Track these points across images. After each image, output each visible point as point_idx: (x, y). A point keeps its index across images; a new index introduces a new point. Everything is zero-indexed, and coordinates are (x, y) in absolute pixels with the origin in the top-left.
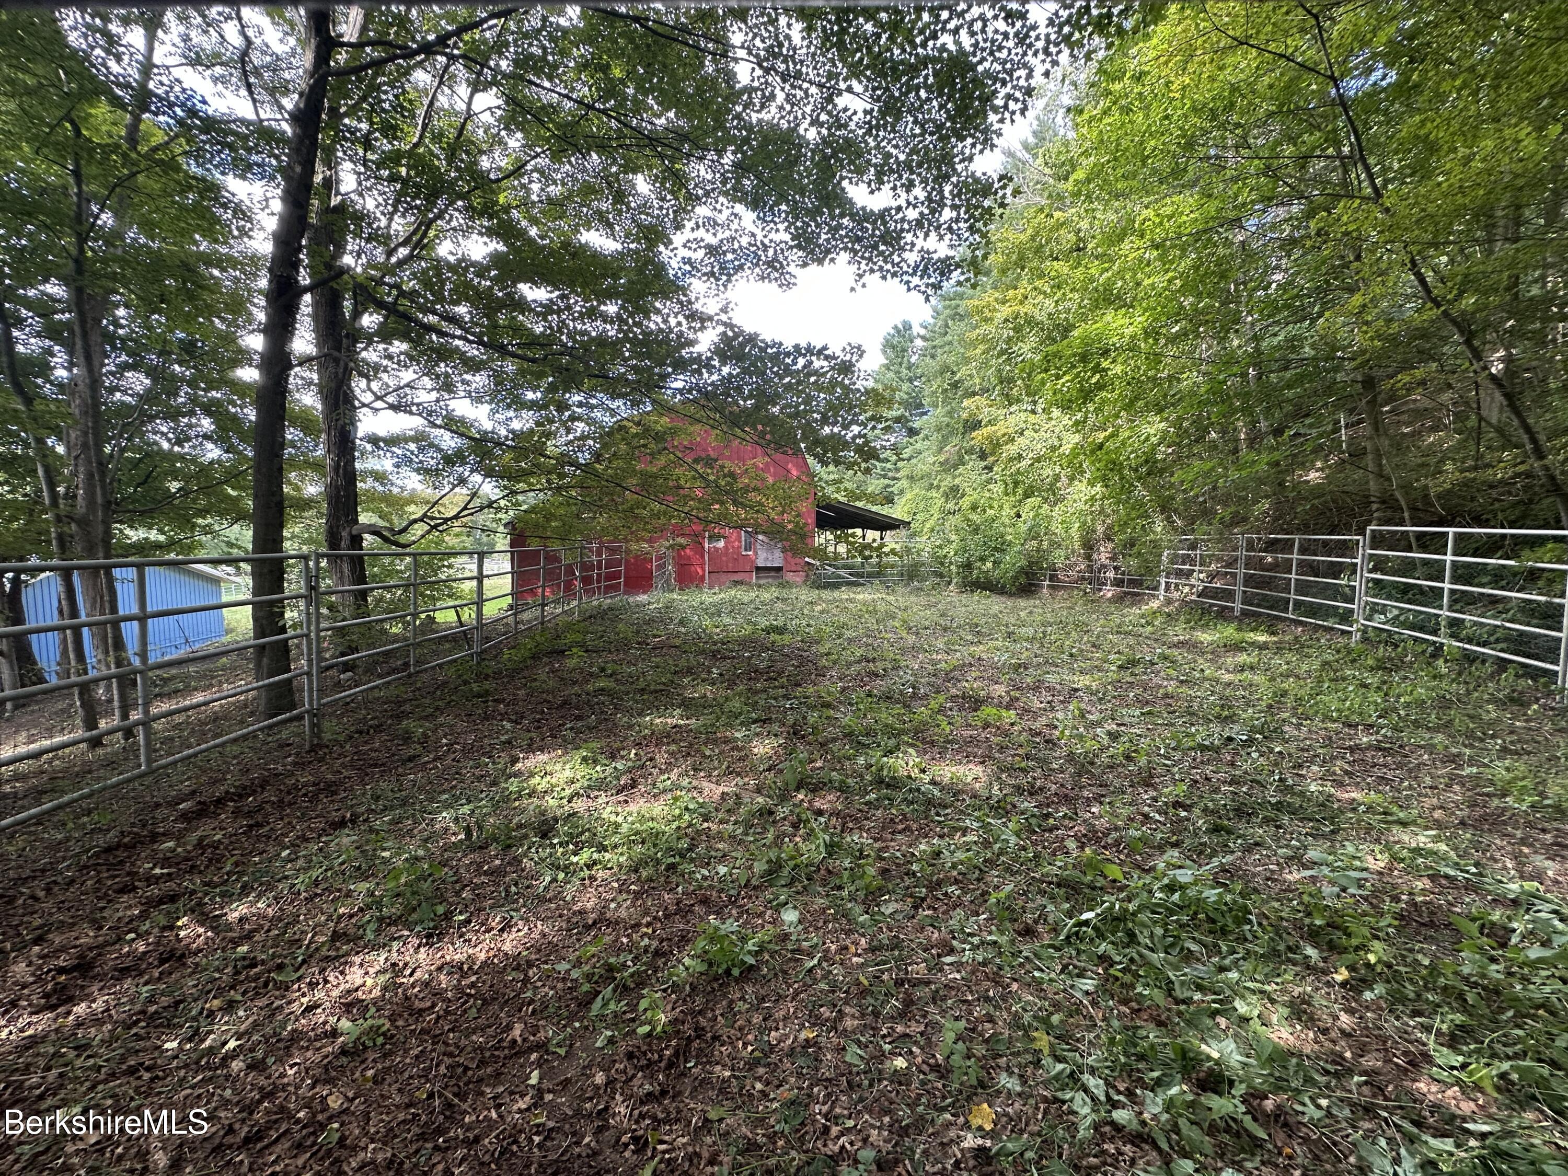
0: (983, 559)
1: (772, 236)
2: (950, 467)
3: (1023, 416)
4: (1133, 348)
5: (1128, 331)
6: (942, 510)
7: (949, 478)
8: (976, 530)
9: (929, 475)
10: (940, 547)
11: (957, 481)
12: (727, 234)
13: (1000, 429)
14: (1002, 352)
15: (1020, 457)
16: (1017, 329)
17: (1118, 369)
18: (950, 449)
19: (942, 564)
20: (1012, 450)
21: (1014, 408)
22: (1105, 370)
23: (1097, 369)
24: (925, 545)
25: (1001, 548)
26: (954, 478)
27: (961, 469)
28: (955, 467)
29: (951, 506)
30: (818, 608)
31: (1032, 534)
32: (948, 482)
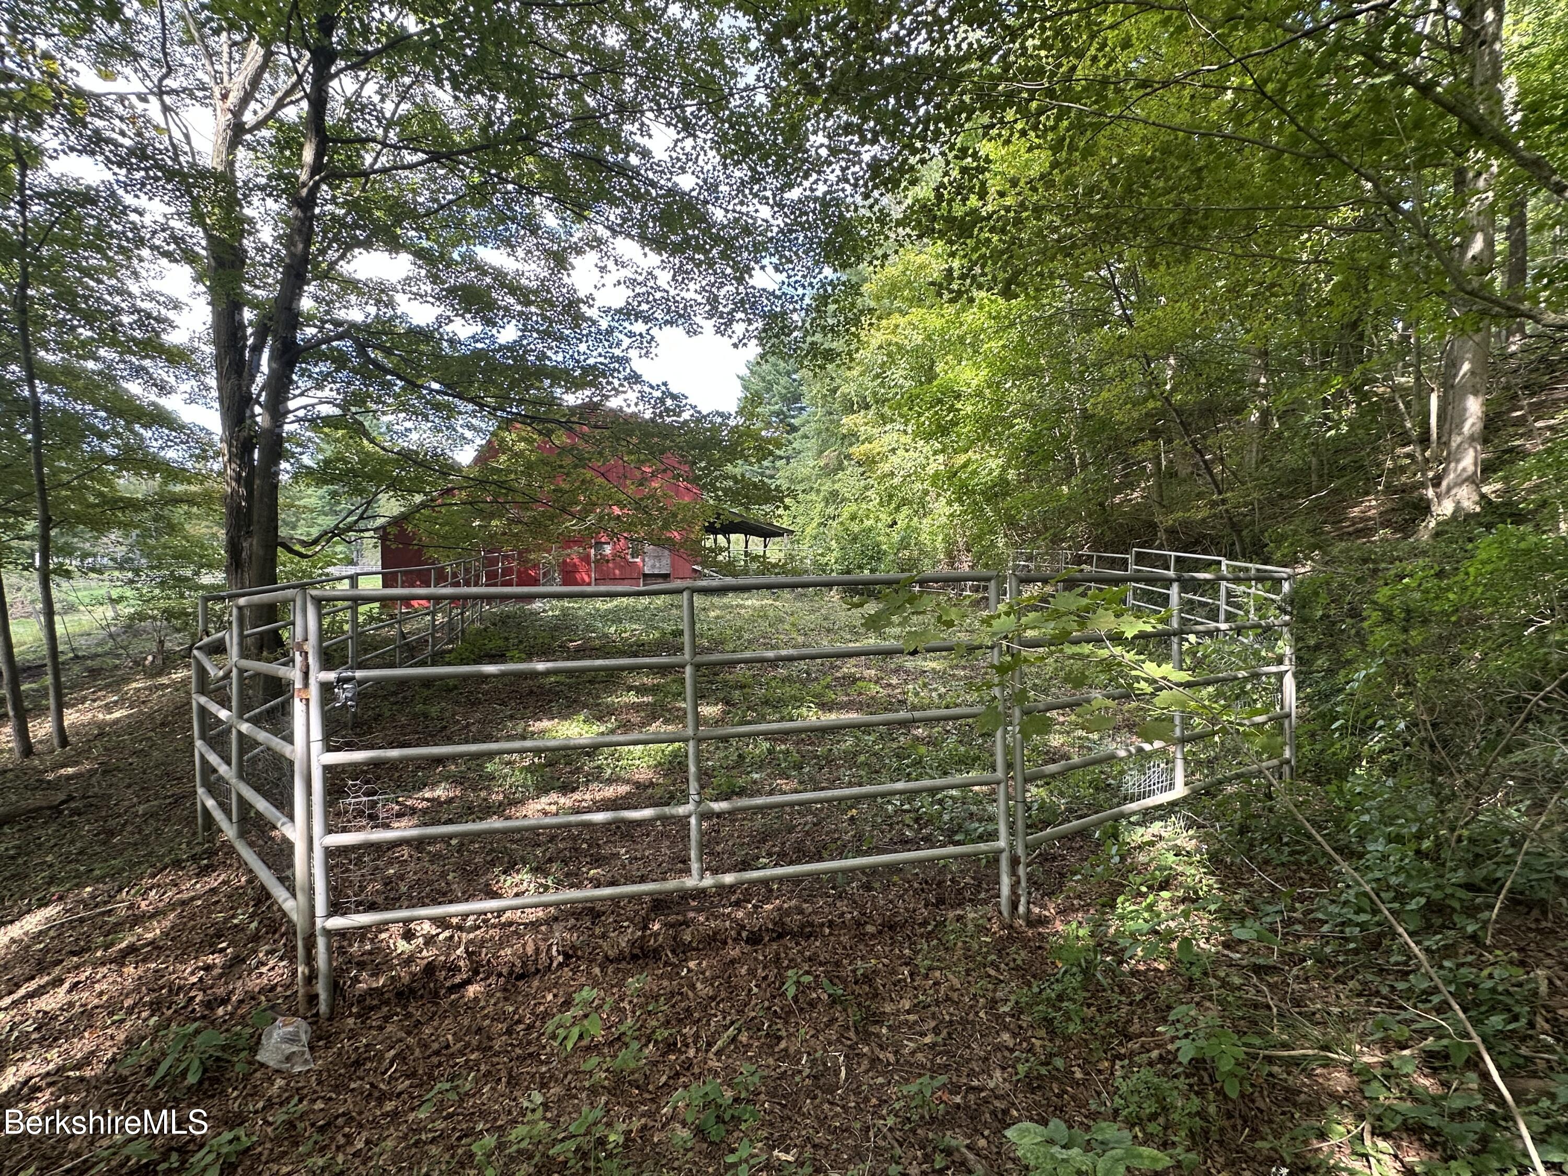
0: (860, 567)
1: (683, 294)
2: (830, 471)
3: (895, 435)
4: (979, 394)
5: (974, 383)
6: (822, 514)
7: (829, 483)
8: (855, 539)
9: (808, 478)
10: (822, 555)
11: (836, 486)
12: (644, 289)
13: (875, 447)
14: (877, 376)
15: (892, 474)
16: (889, 355)
17: (969, 409)
18: (830, 455)
19: (824, 571)
20: (886, 467)
21: (888, 427)
22: (958, 410)
23: (951, 409)
24: (807, 552)
25: (878, 555)
26: (834, 482)
27: (840, 475)
28: (835, 471)
29: (830, 510)
30: (712, 614)
31: (904, 544)
32: (827, 486)
